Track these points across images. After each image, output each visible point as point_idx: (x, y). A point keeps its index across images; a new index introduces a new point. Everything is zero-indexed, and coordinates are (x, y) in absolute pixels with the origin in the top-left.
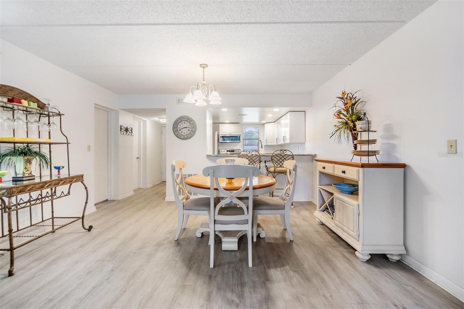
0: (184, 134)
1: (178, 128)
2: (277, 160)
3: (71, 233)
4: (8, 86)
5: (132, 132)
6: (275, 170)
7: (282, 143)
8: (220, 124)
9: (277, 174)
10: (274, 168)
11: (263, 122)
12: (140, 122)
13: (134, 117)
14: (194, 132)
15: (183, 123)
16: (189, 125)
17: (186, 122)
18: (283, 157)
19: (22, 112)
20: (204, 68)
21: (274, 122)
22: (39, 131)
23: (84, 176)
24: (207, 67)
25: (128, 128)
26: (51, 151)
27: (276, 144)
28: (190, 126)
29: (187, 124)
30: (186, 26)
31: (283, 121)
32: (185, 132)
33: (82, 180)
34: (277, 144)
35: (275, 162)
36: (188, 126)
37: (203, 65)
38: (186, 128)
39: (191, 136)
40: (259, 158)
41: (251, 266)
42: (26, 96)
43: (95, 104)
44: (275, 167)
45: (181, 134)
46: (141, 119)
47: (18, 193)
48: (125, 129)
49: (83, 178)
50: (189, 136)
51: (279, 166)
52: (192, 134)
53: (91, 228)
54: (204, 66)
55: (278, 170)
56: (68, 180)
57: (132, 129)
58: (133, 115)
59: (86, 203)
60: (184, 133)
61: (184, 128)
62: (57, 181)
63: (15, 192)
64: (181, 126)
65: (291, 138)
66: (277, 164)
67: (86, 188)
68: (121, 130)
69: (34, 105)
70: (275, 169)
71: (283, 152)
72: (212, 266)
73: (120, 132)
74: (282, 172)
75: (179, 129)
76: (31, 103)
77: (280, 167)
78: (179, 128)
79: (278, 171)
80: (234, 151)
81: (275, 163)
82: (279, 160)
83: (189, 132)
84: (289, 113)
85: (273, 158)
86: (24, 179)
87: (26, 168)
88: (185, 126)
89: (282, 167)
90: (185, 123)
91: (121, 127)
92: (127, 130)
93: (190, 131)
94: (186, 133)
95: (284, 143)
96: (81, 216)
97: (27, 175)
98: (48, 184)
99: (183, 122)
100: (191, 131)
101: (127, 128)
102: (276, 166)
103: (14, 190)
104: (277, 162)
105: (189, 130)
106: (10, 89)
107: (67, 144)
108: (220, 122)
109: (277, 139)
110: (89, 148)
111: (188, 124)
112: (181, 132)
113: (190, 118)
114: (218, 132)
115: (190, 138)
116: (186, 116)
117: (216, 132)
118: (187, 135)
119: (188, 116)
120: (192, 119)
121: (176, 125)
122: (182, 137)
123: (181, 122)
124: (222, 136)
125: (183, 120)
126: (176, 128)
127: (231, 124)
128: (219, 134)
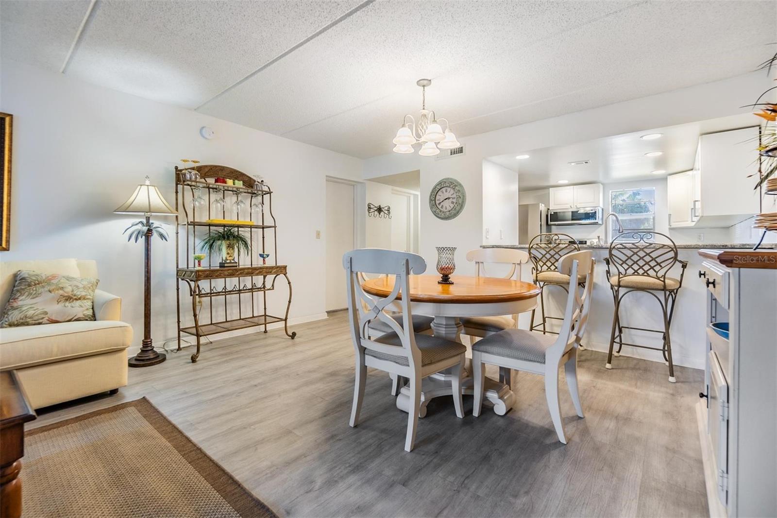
1: (436, 200)
2: (624, 258)
3: (276, 337)
4: (219, 166)
5: (389, 213)
6: (619, 282)
8: (550, 189)
9: (626, 291)
10: (617, 277)
11: (663, 172)
12: (410, 197)
13: (392, 190)
14: (462, 206)
15: (444, 191)
17: (449, 189)
18: (642, 249)
19: (232, 192)
20: (424, 86)
21: (692, 169)
22: (224, 211)
23: (287, 267)
24: (430, 84)
25: (382, 206)
26: (265, 236)
27: (691, 223)
28: (454, 196)
29: (449, 193)
30: (334, 27)
32: (447, 206)
33: (285, 273)
35: (621, 262)
36: (452, 195)
37: (421, 81)
38: (449, 198)
39: (455, 212)
41: (409, 451)
42: (237, 174)
43: (327, 176)
44: (620, 273)
45: (441, 209)
46: (411, 194)
47: (204, 277)
48: (376, 209)
49: (286, 270)
50: (453, 212)
51: (630, 271)
53: (294, 334)
54: (424, 83)
55: (629, 282)
56: (264, 269)
57: (389, 208)
58: (391, 187)
59: (290, 302)
60: (446, 209)
61: (445, 199)
62: (250, 270)
63: (201, 275)
64: (440, 197)
66: (626, 267)
67: (289, 283)
68: (369, 211)
69: (239, 184)
70: (619, 278)
72: (352, 424)
73: (367, 212)
74: (640, 286)
75: (437, 202)
76: (236, 181)
77: (633, 274)
78: (438, 200)
79: (630, 285)
80: (586, 242)
81: (621, 265)
82: (629, 258)
83: (452, 206)
84: (700, 138)
85: (614, 252)
86: (226, 265)
87: (228, 254)
88: (447, 195)
89: (638, 274)
90: (446, 192)
91: (369, 205)
92: (380, 210)
94: (449, 209)
96: (284, 318)
97: (228, 261)
98: (239, 272)
99: (444, 190)
100: (456, 203)
101: (380, 207)
102: (622, 270)
103: (200, 273)
104: (624, 262)
105: (453, 203)
106: (220, 169)
107: (274, 228)
108: (552, 183)
109: (692, 210)
110: (318, 235)
111: (452, 191)
112: (441, 206)
113: (456, 181)
114: (545, 205)
115: (455, 215)
116: (448, 179)
117: (540, 204)
118: (449, 211)
119: (451, 179)
120: (457, 182)
121: (434, 196)
122: (443, 215)
123: (441, 190)
124: (554, 213)
125: (444, 186)
126: (434, 201)
127: (575, 186)
128: (548, 209)
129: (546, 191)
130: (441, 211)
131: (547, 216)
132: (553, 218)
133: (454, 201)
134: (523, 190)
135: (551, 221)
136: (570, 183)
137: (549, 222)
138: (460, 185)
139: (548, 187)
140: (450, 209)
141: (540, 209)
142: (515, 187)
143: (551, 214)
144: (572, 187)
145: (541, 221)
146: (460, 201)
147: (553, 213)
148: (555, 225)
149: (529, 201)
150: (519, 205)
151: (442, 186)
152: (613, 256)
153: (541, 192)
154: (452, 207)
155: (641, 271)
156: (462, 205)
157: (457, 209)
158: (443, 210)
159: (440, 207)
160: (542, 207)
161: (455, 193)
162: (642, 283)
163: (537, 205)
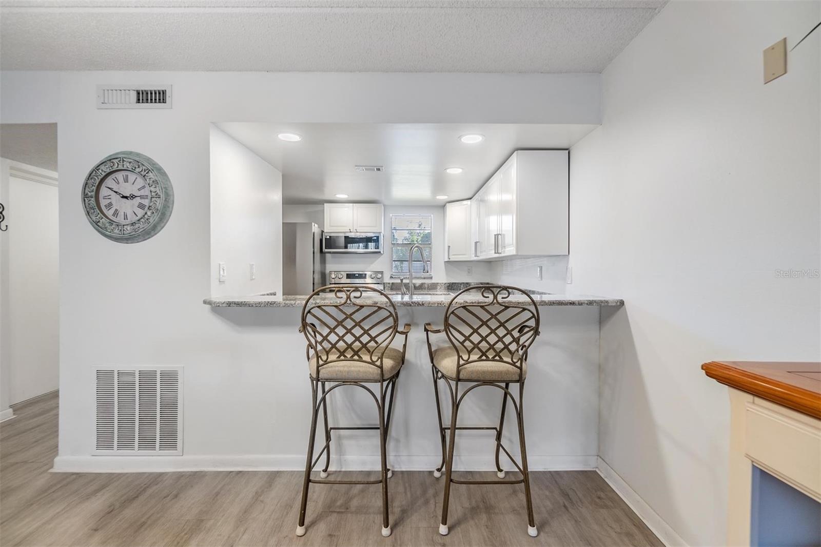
0: (123, 222)
1: (100, 196)
2: (467, 331)
5: (3, 218)
6: (458, 372)
7: (492, 254)
8: (325, 205)
9: (468, 387)
11: (442, 198)
14: (163, 216)
15: (121, 179)
16: (144, 187)
17: (132, 177)
18: (494, 316)
21: (470, 199)
27: (474, 258)
28: (145, 192)
29: (132, 185)
31: (494, 195)
32: (129, 210)
34: (476, 258)
35: (462, 339)
36: (139, 190)
38: (132, 196)
40: (390, 321)
44: (459, 357)
45: (113, 218)
50: (142, 226)
51: (476, 353)
52: (154, 219)
55: (472, 372)
57: (3, 207)
60: (126, 217)
61: (123, 198)
64: (111, 190)
65: (519, 243)
66: (469, 346)
70: (458, 366)
71: (495, 297)
74: (488, 378)
75: (103, 202)
77: (480, 359)
78: (105, 198)
79: (474, 377)
81: (462, 343)
82: (475, 331)
83: (140, 213)
84: (515, 153)
85: (450, 321)
88: (127, 189)
89: (488, 359)
90: (126, 180)
93: (146, 208)
94: (132, 218)
95: (497, 255)
99: (120, 176)
100: (149, 208)
102: (463, 352)
104: (467, 338)
105: (141, 206)
108: (327, 196)
109: (476, 243)
111: (140, 182)
112: (112, 211)
113: (149, 160)
114: (319, 225)
115: (147, 234)
116: (131, 153)
117: (313, 224)
118: (132, 224)
119: (138, 155)
120: (154, 164)
121: (94, 188)
122: (116, 231)
123: (113, 176)
124: (330, 237)
125: (120, 167)
126: (93, 199)
127: (354, 204)
128: (323, 232)
129: (319, 207)
130: (111, 222)
131: (321, 241)
132: (328, 244)
133: (146, 202)
134: (290, 203)
135: (326, 248)
136: (349, 199)
137: (325, 250)
138: (160, 171)
139: (323, 202)
140: (135, 219)
141: (313, 231)
142: (277, 197)
143: (326, 238)
144: (352, 204)
145: (313, 248)
146: (159, 204)
147: (328, 237)
148: (330, 253)
149: (298, 218)
150: (283, 223)
151: (115, 168)
152: (450, 328)
153: (311, 208)
154: (140, 216)
155: (491, 355)
156: (163, 214)
157: (151, 220)
158: (120, 219)
159: (110, 213)
160: (315, 228)
161: (147, 186)
162: (492, 373)
163: (309, 225)
